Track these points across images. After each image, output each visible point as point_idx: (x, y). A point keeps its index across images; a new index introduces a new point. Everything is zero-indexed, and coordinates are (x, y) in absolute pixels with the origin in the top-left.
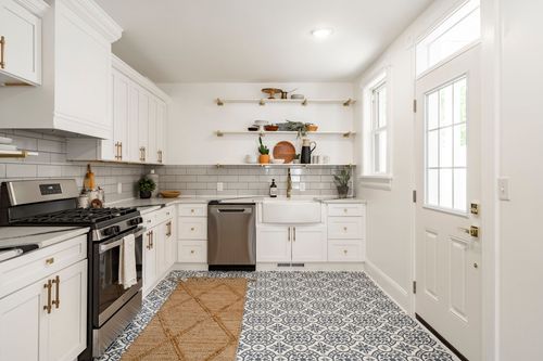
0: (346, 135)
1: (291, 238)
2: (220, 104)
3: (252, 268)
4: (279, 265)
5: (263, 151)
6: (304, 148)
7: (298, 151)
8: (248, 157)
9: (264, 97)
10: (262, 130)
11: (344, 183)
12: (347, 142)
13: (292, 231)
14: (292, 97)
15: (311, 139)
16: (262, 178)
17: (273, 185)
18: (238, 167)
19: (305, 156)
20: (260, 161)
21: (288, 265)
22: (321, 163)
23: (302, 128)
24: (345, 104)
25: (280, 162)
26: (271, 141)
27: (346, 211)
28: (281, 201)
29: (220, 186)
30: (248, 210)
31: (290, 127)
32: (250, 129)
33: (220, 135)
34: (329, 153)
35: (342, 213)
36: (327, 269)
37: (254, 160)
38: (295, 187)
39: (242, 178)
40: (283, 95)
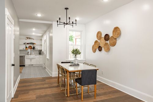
1: (31, 61)
3: (24, 66)
4: (29, 65)
5: (26, 47)
6: (34, 47)
7: (33, 47)
8: (23, 49)
9: (27, 38)
10: (26, 44)
11: (40, 52)
12: (41, 46)
15: (35, 45)
16: (26, 52)
17: (28, 53)
18: (22, 50)
19: (34, 48)
20: (26, 49)
22: (36, 49)
23: (33, 44)
24: (41, 40)
25: (29, 49)
26: (28, 46)
28: (29, 55)
30: (24, 57)
31: (31, 43)
32: (24, 44)
34: (38, 48)
35: (39, 57)
36: (37, 65)
37: (25, 49)
38: (32, 53)
39: (23, 52)
40: (30, 38)
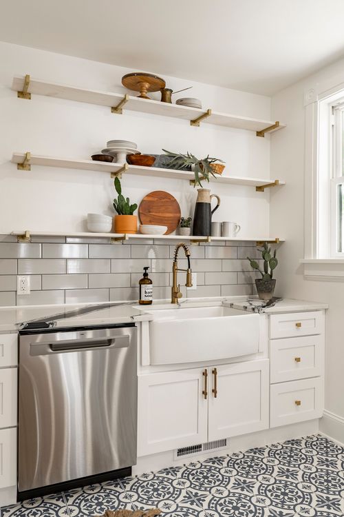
0: (260, 188)
1: (209, 391)
2: (23, 94)
4: (181, 452)
5: (121, 208)
6: (200, 205)
7: (186, 212)
10: (122, 161)
11: (268, 272)
12: (261, 200)
13: (210, 377)
14: (180, 102)
17: (145, 280)
19: (201, 221)
20: (115, 229)
21: (197, 448)
22: (230, 236)
24: (260, 134)
25: (159, 231)
26: (137, 188)
27: (298, 325)
29: (25, 283)
31: (175, 162)
32: (96, 158)
33: (23, 164)
35: (293, 331)
40: (165, 96)
